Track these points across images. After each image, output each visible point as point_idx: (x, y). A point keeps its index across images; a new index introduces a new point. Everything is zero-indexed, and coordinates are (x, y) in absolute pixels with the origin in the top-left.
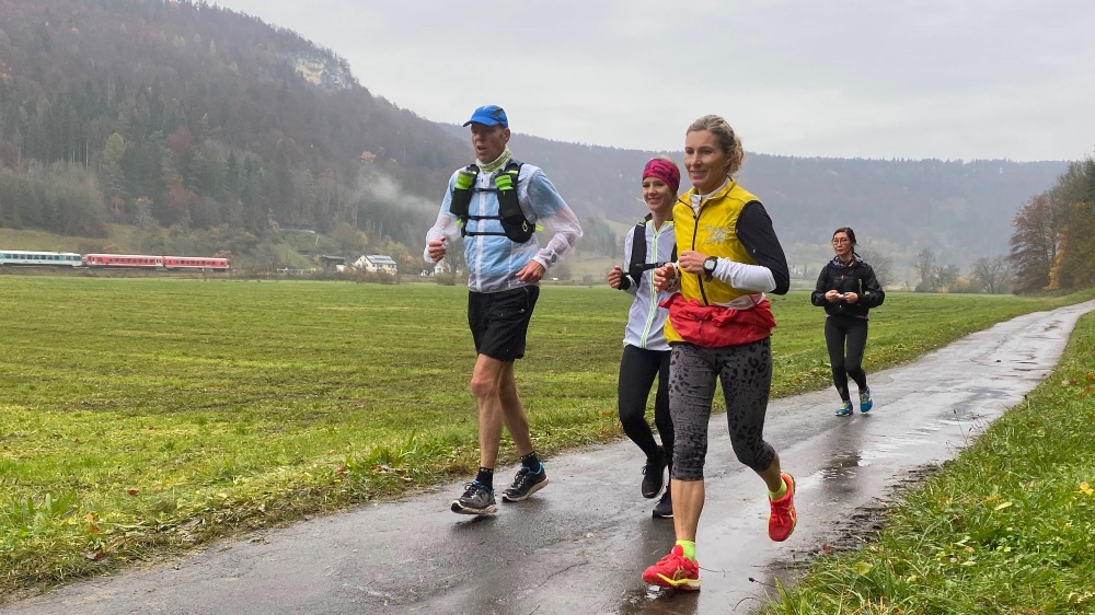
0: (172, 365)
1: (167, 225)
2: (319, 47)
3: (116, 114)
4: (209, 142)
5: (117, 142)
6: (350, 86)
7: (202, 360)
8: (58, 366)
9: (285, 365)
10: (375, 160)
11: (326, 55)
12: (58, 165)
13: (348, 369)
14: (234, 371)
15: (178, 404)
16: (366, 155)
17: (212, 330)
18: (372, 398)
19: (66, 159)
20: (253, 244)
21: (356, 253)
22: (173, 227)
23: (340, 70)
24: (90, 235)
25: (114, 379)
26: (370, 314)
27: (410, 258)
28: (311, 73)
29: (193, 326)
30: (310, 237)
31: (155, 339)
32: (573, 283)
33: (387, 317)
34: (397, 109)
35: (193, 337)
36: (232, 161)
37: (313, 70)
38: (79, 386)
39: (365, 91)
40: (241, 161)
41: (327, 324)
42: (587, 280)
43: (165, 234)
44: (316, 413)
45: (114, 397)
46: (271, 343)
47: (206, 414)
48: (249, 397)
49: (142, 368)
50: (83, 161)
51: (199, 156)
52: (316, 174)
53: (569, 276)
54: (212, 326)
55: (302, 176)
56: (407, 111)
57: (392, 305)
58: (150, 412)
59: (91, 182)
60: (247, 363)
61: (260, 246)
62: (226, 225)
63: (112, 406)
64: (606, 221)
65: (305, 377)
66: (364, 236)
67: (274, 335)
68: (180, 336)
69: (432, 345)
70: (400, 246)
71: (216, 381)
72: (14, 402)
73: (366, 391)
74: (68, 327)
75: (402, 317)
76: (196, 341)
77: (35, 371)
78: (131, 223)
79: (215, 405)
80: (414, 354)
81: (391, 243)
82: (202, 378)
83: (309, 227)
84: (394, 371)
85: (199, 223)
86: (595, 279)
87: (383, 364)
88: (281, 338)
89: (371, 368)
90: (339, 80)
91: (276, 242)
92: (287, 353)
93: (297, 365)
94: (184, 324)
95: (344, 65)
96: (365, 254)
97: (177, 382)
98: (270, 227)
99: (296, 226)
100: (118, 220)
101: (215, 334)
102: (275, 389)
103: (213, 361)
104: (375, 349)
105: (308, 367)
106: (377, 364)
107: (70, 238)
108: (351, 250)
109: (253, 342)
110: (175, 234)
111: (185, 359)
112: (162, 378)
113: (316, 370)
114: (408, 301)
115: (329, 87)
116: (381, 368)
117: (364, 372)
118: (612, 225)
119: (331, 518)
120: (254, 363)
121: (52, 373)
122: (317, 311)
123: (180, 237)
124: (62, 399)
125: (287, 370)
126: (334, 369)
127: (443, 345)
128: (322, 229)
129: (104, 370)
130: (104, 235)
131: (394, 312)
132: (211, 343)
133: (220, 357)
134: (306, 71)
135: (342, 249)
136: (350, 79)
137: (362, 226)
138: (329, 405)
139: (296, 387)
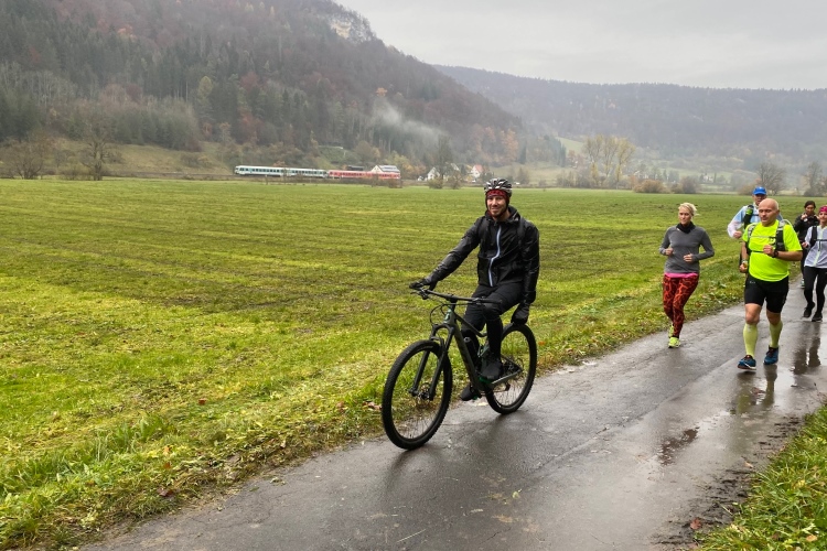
0: (241, 263)
1: (241, 143)
2: (347, 10)
3: (207, 62)
4: (270, 82)
5: (206, 83)
6: (370, 39)
7: (261, 259)
8: (164, 262)
9: (317, 265)
10: (387, 94)
11: (352, 15)
12: (167, 100)
13: (361, 270)
14: (282, 270)
15: (241, 302)
16: (381, 90)
17: (269, 232)
18: (374, 300)
19: (173, 95)
20: (300, 157)
21: (372, 163)
22: (245, 145)
23: (362, 26)
24: (189, 150)
25: (201, 276)
26: (379, 217)
27: (410, 167)
28: (342, 30)
29: (256, 228)
30: (339, 151)
31: (230, 239)
32: (531, 187)
33: (392, 220)
34: (403, 55)
35: (256, 238)
36: (286, 96)
37: (343, 27)
38: (176, 281)
39: (380, 42)
40: (292, 96)
41: (348, 227)
42: (542, 185)
43: (240, 149)
44: (335, 315)
45: (200, 293)
46: (309, 244)
47: (260, 313)
48: (291, 296)
49: (221, 266)
50: (184, 96)
51: (263, 93)
52: (344, 105)
53: (528, 181)
54: (269, 228)
55: (334, 107)
56: (411, 57)
57: (395, 209)
58: (223, 309)
59: (190, 111)
60: (291, 263)
61: (304, 159)
62: (281, 143)
63: (198, 302)
64: (558, 138)
65: (331, 277)
66: (377, 151)
67: (311, 237)
68: (247, 237)
69: (421, 249)
70: (403, 158)
71: (269, 279)
72: (133, 296)
73: (371, 293)
74: (172, 228)
75: (402, 221)
76: (258, 241)
77: (148, 267)
78: (216, 141)
79: (267, 303)
80: (408, 257)
81: (397, 156)
82: (260, 276)
83: (339, 145)
84: (393, 273)
85: (263, 141)
86: (548, 183)
87: (385, 266)
88: (315, 241)
89: (377, 270)
90: (362, 35)
91: (316, 155)
92: (319, 254)
93: (325, 266)
94: (251, 226)
95: (365, 23)
96: (378, 164)
97: (242, 280)
98: (311, 144)
99: (330, 143)
100: (208, 139)
101: (272, 236)
102: (309, 289)
103: (268, 260)
104: (381, 251)
105: (333, 268)
106: (381, 266)
107: (175, 152)
108: (368, 162)
109: (296, 244)
110: (247, 149)
111: (250, 258)
112: (233, 275)
113: (338, 271)
114: (407, 205)
115: (355, 40)
116: (384, 271)
117: (371, 273)
118: (563, 141)
119: (330, 457)
120: (296, 263)
121: (160, 269)
122: (342, 214)
123: (250, 152)
124: (164, 293)
125: (317, 270)
126: (350, 269)
127: (429, 248)
128: (349, 146)
129: (194, 267)
130: (198, 149)
131: (397, 215)
132: (268, 243)
133: (273, 257)
134: (338, 28)
135: (363, 161)
136: (369, 33)
137: (376, 144)
138: (344, 307)
139: (324, 288)
